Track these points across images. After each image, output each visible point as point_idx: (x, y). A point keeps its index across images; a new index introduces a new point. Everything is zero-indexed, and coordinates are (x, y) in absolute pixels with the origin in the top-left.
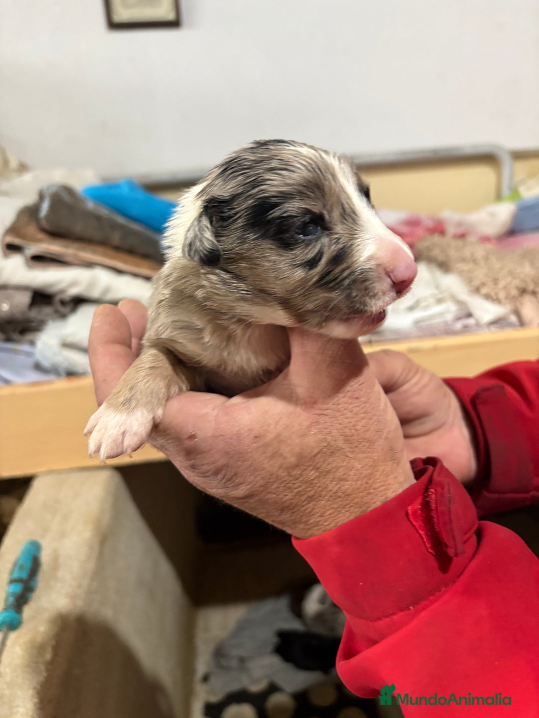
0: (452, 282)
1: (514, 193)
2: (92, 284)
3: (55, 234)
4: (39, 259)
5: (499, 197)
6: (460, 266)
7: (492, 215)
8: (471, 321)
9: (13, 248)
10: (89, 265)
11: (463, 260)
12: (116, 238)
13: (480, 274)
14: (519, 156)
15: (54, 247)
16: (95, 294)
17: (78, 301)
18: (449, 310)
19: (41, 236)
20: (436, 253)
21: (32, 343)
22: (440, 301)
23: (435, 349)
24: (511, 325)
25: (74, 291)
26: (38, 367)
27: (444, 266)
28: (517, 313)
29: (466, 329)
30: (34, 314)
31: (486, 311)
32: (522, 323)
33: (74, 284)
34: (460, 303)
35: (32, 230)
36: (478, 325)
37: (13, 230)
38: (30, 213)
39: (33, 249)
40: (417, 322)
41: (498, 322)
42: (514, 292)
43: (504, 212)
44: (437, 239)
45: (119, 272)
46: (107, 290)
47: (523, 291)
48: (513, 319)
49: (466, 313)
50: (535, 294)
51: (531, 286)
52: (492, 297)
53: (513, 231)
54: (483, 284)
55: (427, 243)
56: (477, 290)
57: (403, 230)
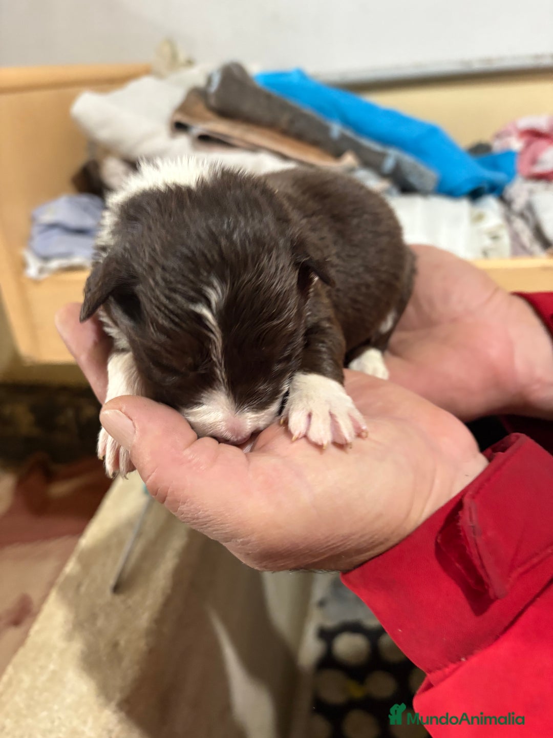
3: (225, 113)
4: (206, 139)
9: (180, 127)
10: (254, 149)
12: (284, 120)
15: (220, 127)
19: (209, 115)
35: (200, 108)
37: (183, 108)
38: (198, 94)
39: (200, 128)
45: (284, 158)
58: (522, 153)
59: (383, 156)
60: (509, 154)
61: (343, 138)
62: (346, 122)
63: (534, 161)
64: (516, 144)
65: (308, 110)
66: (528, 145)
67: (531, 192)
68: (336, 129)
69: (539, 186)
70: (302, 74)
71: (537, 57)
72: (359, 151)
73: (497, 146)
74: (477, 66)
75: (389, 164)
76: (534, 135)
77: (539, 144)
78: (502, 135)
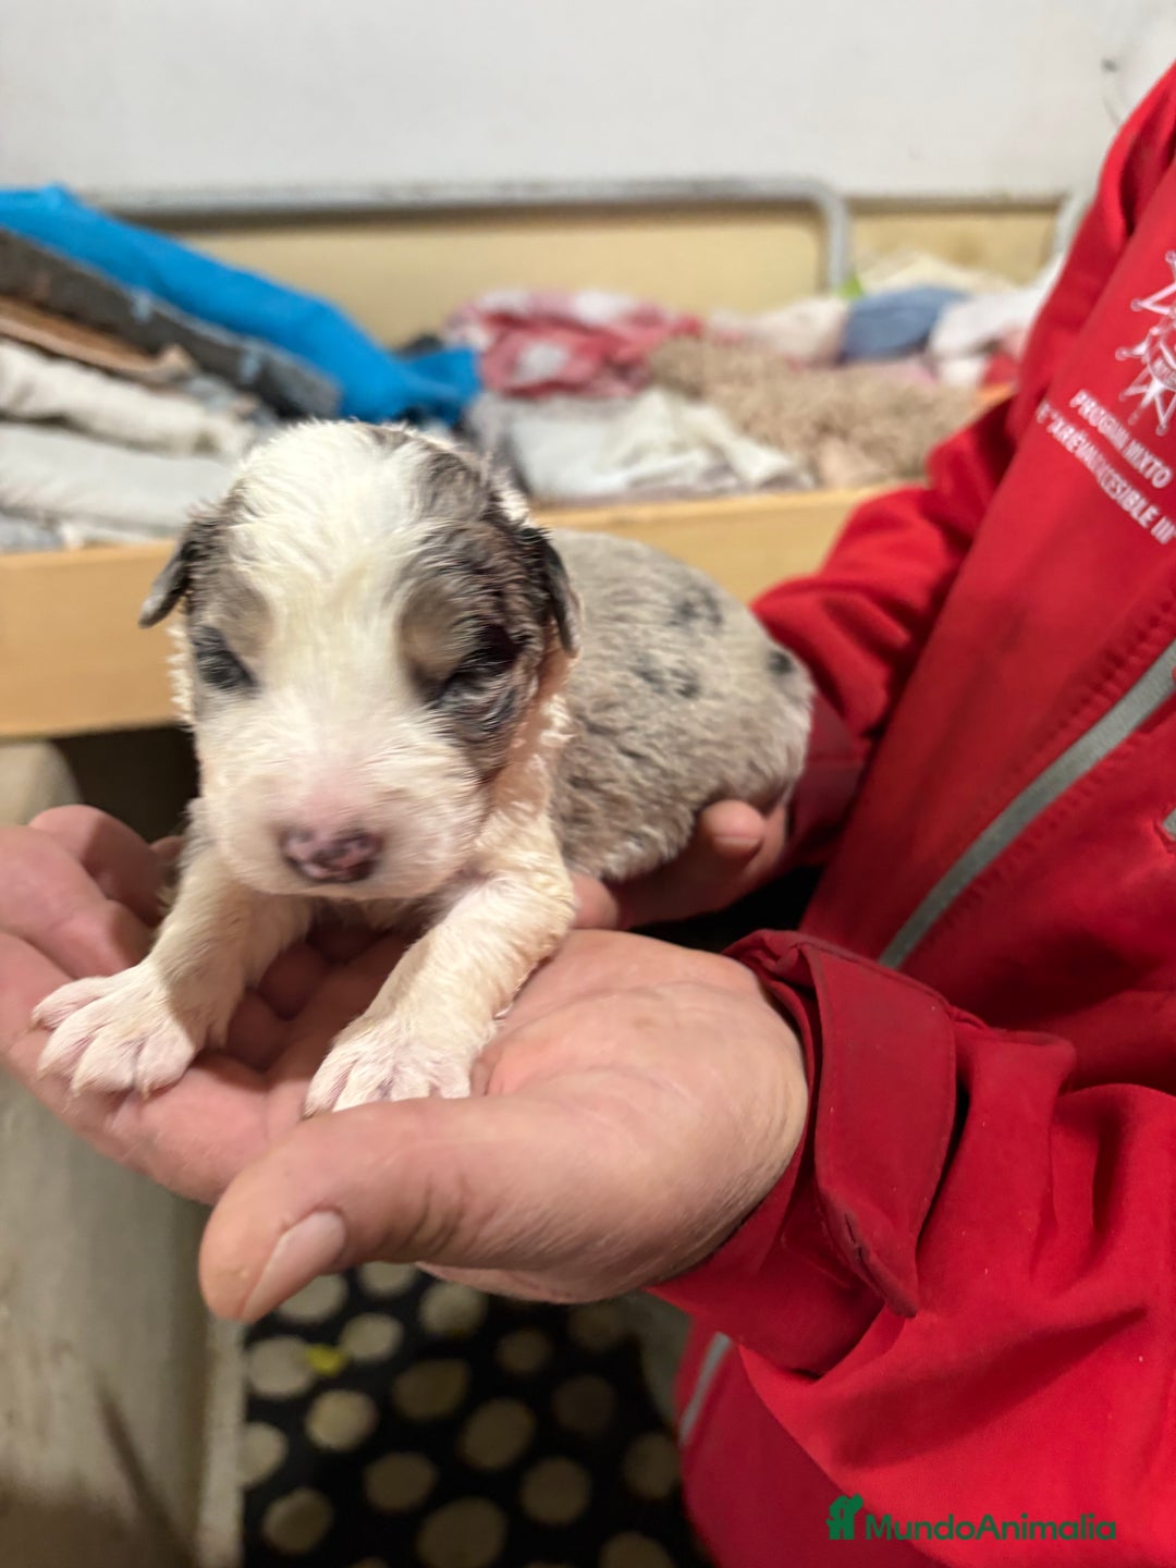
0: (707, 419)
1: (851, 282)
5: (822, 287)
6: (725, 390)
7: (804, 319)
8: (730, 482)
11: (727, 378)
13: (753, 399)
14: (864, 208)
18: (699, 459)
20: (684, 371)
22: (678, 448)
23: (660, 523)
24: (800, 488)
27: (694, 392)
28: (814, 467)
29: (720, 493)
31: (759, 461)
32: (820, 481)
34: (716, 450)
36: (743, 487)
40: (636, 483)
41: (777, 482)
42: (808, 429)
43: (825, 315)
44: (687, 345)
47: (825, 429)
48: (806, 479)
49: (723, 466)
50: (844, 436)
51: (838, 420)
52: (770, 440)
53: (843, 354)
54: (756, 415)
55: (666, 351)
56: (746, 427)
57: (626, 331)
58: (490, 353)
59: (236, 354)
60: (465, 354)
61: (157, 319)
62: (163, 291)
63: (512, 365)
64: (479, 338)
65: (84, 267)
66: (501, 339)
67: (508, 420)
68: (144, 304)
69: (519, 410)
70: (64, 195)
71: (506, 186)
72: (190, 343)
73: (452, 339)
74: (403, 197)
75: (249, 368)
76: (507, 323)
77: (516, 337)
78: (456, 321)
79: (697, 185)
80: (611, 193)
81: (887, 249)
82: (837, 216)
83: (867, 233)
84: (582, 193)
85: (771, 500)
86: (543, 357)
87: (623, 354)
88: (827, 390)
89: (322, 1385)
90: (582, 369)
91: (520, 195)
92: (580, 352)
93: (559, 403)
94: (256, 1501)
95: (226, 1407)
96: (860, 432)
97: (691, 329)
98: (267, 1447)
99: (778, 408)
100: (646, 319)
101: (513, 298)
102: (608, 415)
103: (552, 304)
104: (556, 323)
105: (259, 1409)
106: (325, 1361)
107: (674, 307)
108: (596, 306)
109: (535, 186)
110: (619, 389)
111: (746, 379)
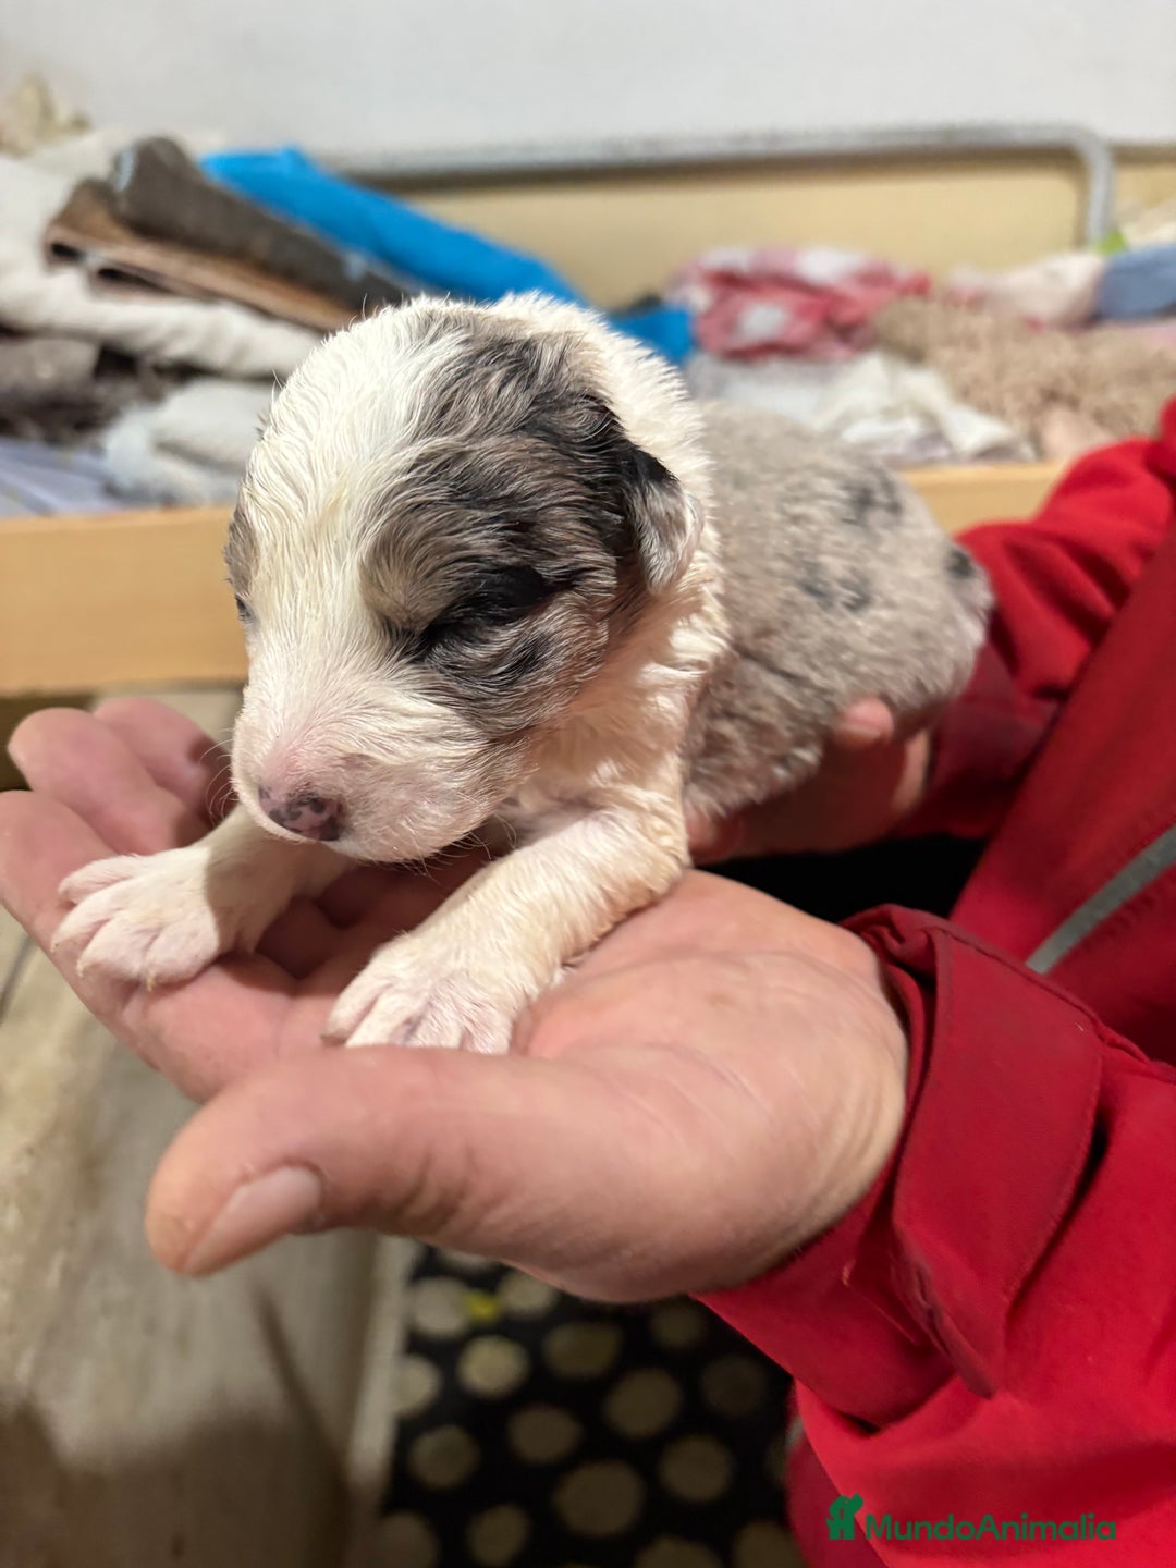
0: (925, 385)
1: (1112, 235)
2: (213, 336)
3: (146, 228)
4: (114, 277)
5: (1080, 242)
6: (947, 354)
7: (1054, 276)
8: (942, 452)
9: (61, 253)
10: (209, 296)
11: (950, 341)
12: (261, 244)
13: (977, 364)
14: (1132, 156)
15: (141, 255)
16: (219, 357)
17: (187, 372)
18: (911, 427)
19: (117, 232)
20: (908, 332)
21: (98, 451)
22: (890, 413)
24: (1021, 460)
25: (178, 349)
26: (111, 490)
27: (915, 356)
28: (1036, 439)
29: (931, 462)
30: (102, 391)
31: (973, 430)
32: (1042, 453)
33: (179, 332)
34: (929, 416)
35: (99, 218)
36: (955, 458)
37: (66, 217)
38: (94, 192)
39: (101, 256)
41: (993, 453)
42: (1032, 395)
43: (1078, 271)
44: (914, 304)
45: (264, 314)
46: (242, 350)
47: (1051, 396)
48: (1027, 450)
49: (935, 435)
50: (1073, 403)
51: (1068, 387)
52: (987, 408)
53: (1091, 317)
54: (977, 380)
55: (891, 313)
56: (965, 394)
57: (855, 291)
58: (709, 314)
60: (683, 315)
61: (370, 279)
62: (379, 251)
63: (730, 325)
64: (699, 298)
65: (305, 229)
66: (721, 300)
68: (357, 264)
69: (734, 373)
70: (298, 159)
71: (743, 139)
73: (673, 298)
74: (637, 153)
76: (730, 282)
77: (739, 298)
78: (679, 280)
79: (949, 132)
80: (851, 143)
81: (1154, 200)
82: (1100, 166)
83: (1133, 184)
84: (821, 144)
85: (984, 471)
86: (763, 318)
87: (846, 315)
88: (1059, 355)
89: (478, 1331)
90: (802, 330)
91: (757, 148)
92: (802, 313)
93: (775, 366)
94: (408, 1431)
95: (387, 1339)
96: (1090, 400)
97: (920, 288)
98: (421, 1382)
99: (1000, 372)
100: (875, 278)
101: (737, 256)
102: (825, 379)
103: (777, 263)
104: (777, 282)
105: (418, 1345)
106: (482, 1308)
107: (905, 267)
108: (823, 264)
109: (774, 138)
110: (840, 352)
111: (971, 342)
